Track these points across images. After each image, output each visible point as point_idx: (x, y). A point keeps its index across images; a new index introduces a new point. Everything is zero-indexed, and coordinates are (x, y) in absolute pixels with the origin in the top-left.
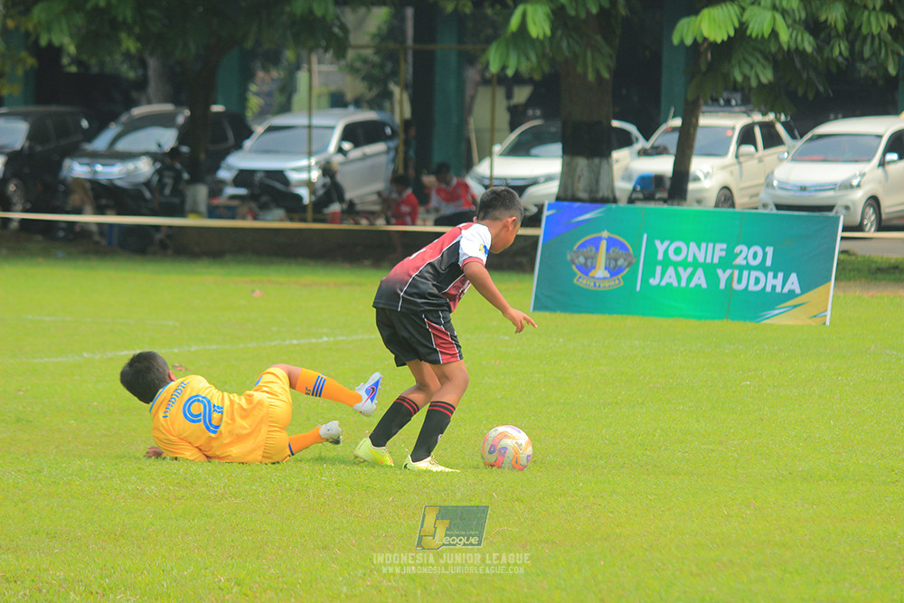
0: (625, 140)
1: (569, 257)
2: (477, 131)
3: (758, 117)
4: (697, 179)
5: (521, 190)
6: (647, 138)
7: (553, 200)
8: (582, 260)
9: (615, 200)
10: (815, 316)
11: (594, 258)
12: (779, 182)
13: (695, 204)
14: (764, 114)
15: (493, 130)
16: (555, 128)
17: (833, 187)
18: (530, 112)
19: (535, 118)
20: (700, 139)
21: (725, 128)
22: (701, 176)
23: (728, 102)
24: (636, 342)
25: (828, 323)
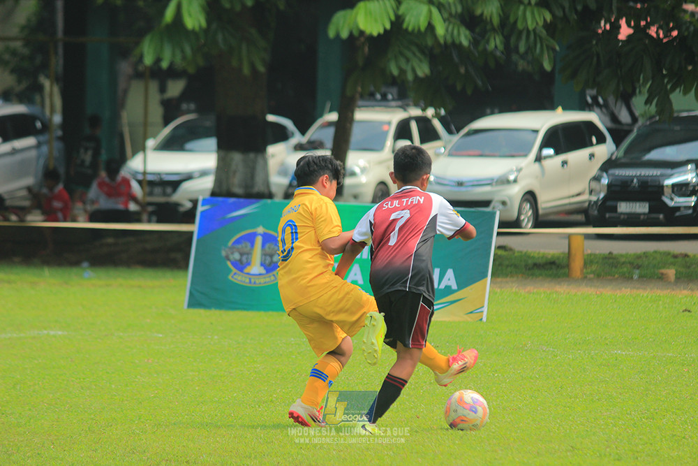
0: (280, 135)
1: (224, 253)
2: (131, 125)
3: (416, 112)
4: (353, 174)
5: (175, 185)
6: (303, 132)
7: (207, 195)
8: (237, 256)
9: (270, 196)
10: (471, 313)
11: (249, 254)
12: (436, 177)
13: (353, 199)
14: (424, 110)
15: (145, 124)
16: (209, 122)
17: (491, 182)
18: (184, 106)
19: (188, 112)
20: (356, 134)
21: (381, 123)
22: (357, 170)
23: (384, 97)
24: (292, 339)
25: (484, 319)
